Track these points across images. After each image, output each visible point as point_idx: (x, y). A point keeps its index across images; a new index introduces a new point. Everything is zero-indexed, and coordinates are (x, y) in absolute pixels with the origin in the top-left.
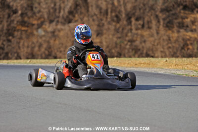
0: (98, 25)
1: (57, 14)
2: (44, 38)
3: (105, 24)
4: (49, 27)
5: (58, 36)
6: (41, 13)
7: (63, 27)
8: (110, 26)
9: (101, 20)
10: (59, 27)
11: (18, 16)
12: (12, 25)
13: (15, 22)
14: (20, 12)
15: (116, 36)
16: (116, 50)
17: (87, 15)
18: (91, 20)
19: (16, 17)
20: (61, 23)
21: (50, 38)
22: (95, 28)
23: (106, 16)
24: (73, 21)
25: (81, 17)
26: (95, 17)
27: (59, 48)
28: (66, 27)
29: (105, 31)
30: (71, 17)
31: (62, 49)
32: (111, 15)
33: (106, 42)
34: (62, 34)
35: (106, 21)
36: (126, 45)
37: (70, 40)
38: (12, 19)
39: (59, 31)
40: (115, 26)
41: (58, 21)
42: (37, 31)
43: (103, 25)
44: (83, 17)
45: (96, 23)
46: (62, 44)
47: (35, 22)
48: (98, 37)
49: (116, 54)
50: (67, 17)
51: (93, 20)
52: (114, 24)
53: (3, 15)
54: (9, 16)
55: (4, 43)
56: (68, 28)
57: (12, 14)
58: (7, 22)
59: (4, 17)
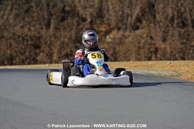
0: (164, 32)
1: (126, 22)
2: (111, 45)
3: (171, 30)
4: (117, 34)
6: (109, 21)
7: (131, 34)
8: (175, 32)
9: (168, 26)
10: (127, 34)
11: (87, 24)
14: (89, 20)
15: (181, 41)
16: (180, 55)
17: (153, 21)
18: (157, 26)
19: (84, 25)
20: (129, 29)
21: (117, 44)
22: (161, 34)
23: (172, 22)
24: (141, 27)
25: (148, 23)
26: (161, 24)
27: (125, 54)
28: (133, 34)
29: (169, 37)
30: (138, 24)
31: (127, 55)
32: (178, 23)
33: (171, 48)
34: (130, 39)
35: (172, 26)
36: (190, 50)
37: (135, 46)
38: (81, 27)
39: (126, 38)
40: (179, 31)
41: (126, 29)
42: (105, 38)
43: (169, 29)
44: (150, 23)
45: (163, 30)
46: (129, 50)
47: (103, 29)
48: (163, 44)
49: (179, 58)
50: (134, 23)
51: (160, 27)
52: (179, 29)
53: (73, 23)
54: (78, 24)
55: (72, 50)
56: (134, 35)
57: (81, 22)
58: (77, 29)
59: (73, 25)
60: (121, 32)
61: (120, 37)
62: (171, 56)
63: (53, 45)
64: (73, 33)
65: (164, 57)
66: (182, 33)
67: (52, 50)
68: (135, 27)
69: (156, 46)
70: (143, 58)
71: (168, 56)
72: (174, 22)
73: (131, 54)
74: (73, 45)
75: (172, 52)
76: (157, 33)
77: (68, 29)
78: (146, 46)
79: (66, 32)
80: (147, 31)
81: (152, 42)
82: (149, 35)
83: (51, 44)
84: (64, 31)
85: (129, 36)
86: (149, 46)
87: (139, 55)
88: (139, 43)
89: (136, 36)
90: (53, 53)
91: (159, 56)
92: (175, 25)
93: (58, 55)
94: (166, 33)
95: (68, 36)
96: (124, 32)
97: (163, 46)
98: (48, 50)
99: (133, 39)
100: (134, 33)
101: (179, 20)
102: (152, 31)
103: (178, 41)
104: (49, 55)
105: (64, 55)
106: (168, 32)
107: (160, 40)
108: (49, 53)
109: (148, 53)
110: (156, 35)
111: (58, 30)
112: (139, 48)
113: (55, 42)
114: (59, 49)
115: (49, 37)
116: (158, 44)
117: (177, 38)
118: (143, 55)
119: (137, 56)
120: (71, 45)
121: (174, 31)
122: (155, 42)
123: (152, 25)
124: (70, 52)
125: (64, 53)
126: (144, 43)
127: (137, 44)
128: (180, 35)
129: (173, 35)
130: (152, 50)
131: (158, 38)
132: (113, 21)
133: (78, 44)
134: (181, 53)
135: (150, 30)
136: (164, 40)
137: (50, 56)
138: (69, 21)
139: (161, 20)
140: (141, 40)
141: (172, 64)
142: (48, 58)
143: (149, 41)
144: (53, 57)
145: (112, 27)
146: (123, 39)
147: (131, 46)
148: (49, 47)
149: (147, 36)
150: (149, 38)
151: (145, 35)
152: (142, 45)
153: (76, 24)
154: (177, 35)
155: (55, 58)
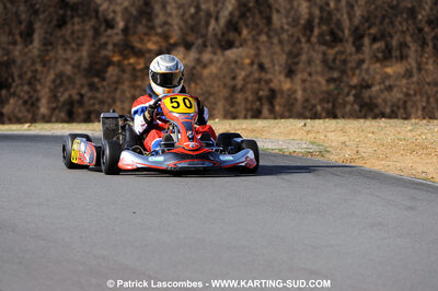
0: (290, 54)
1: (204, 31)
3: (306, 50)
4: (184, 57)
5: (200, 77)
6: (166, 27)
7: (215, 58)
8: (314, 55)
9: (299, 41)
10: (206, 56)
11: (117, 34)
12: (103, 53)
13: (110, 47)
14: (121, 25)
15: (327, 76)
16: (326, 105)
17: (266, 30)
18: (275, 41)
19: (109, 36)
20: (212, 46)
22: (283, 58)
23: (308, 32)
24: (237, 44)
25: (254, 33)
26: (285, 36)
28: (220, 58)
29: (301, 66)
30: (232, 35)
32: (321, 35)
33: (304, 90)
34: (213, 69)
35: (308, 41)
36: (348, 95)
37: (225, 85)
38: (103, 40)
39: (205, 66)
40: (324, 54)
41: (205, 46)
43: (301, 49)
44: (259, 34)
45: (287, 49)
46: (210, 94)
47: (151, 46)
48: (288, 80)
49: (324, 114)
50: (223, 34)
51: (281, 42)
52: (324, 48)
53: (84, 31)
54: (97, 33)
55: (83, 91)
56: (222, 60)
57: (103, 28)
58: (93, 45)
59: (84, 37)
60: (193, 54)
61: (191, 64)
62: (305, 108)
63: (39, 80)
64: (84, 54)
65: (291, 111)
66: (331, 57)
67: (35, 91)
68: (223, 43)
69: (272, 85)
70: (244, 113)
71: (298, 107)
72: (312, 31)
73: (215, 103)
74: (84, 81)
75: (307, 100)
76: (275, 57)
77: (74, 46)
78: (249, 86)
79: (69, 53)
80: (252, 52)
81: (263, 75)
82: (256, 61)
83: (34, 77)
84: (65, 50)
85: (211, 62)
86: (255, 86)
87: (233, 104)
88: (234, 78)
89: (227, 62)
90: (38, 100)
91: (277, 108)
92: (314, 39)
93: (49, 102)
94: (294, 56)
95: (72, 61)
96: (200, 52)
97: (287, 85)
98: (29, 93)
99: (221, 69)
100: (223, 55)
101: (324, 28)
102: (264, 52)
103: (322, 74)
104: (30, 102)
105: (65, 104)
106: (298, 55)
107: (280, 73)
108: (31, 97)
109: (253, 102)
110: (272, 61)
111: (49, 48)
112: (234, 89)
113: (42, 72)
114: (51, 91)
115: (29, 63)
116: (275, 81)
117: (319, 69)
118: (241, 106)
119: (228, 107)
120: (80, 80)
121: (313, 53)
122: (269, 76)
123: (263, 38)
124: (76, 97)
125: (63, 97)
126: (244, 80)
127: (228, 80)
128: (325, 62)
129: (309, 62)
130: (261, 93)
131: (277, 68)
132: (176, 27)
133: (96, 80)
134: (328, 102)
135: (258, 49)
136: (290, 73)
137: (33, 104)
138: (77, 27)
139: (282, 28)
140: (238, 71)
141: (308, 128)
142: (28, 111)
143: (256, 75)
144: (38, 108)
145: (172, 41)
146: (198, 68)
147: (215, 85)
148: (30, 84)
149: (252, 63)
150: (255, 67)
151: (247, 61)
152: (239, 82)
153: (90, 33)
154: (318, 62)
155: (43, 110)
